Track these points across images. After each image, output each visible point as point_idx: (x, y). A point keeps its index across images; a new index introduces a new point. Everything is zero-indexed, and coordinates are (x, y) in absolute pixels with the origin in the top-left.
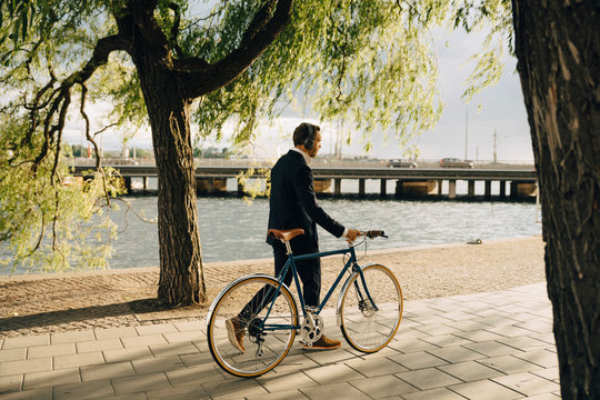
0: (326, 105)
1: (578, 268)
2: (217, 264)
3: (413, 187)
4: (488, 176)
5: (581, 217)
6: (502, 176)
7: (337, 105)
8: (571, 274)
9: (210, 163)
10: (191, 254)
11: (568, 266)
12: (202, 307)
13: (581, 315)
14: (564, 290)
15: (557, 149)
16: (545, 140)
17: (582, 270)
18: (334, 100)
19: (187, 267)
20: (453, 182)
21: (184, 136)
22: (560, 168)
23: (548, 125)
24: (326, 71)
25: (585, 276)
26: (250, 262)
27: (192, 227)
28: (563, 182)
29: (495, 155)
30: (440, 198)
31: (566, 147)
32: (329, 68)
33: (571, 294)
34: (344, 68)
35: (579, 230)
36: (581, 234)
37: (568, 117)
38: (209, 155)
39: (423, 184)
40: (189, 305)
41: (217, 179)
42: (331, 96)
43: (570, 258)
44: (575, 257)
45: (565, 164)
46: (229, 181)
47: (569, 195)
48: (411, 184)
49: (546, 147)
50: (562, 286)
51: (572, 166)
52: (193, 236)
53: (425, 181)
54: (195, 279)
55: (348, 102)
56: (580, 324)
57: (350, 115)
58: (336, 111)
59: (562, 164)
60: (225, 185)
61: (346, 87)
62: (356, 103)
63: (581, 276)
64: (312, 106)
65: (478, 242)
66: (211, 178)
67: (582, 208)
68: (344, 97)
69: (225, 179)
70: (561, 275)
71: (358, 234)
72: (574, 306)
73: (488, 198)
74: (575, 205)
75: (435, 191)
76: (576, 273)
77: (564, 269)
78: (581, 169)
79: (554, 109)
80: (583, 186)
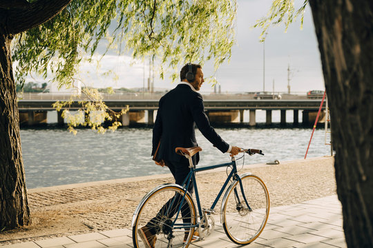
0: (139, 42)
1: (362, 171)
2: (39, 189)
3: (218, 116)
4: (283, 106)
5: (364, 129)
6: (295, 105)
7: (149, 43)
8: (356, 177)
9: (30, 98)
10: (15, 180)
11: (354, 171)
12: (27, 230)
13: (365, 212)
14: (351, 191)
15: (343, 72)
16: (332, 64)
17: (365, 173)
18: (147, 38)
19: (11, 193)
20: (253, 111)
21: (5, 70)
22: (345, 87)
23: (334, 51)
24: (139, 11)
25: (368, 178)
26: (70, 186)
27: (16, 155)
28: (348, 99)
29: (289, 87)
30: (241, 125)
31: (350, 69)
32: (142, 8)
33: (356, 194)
34: (155, 8)
35: (362, 139)
36: (364, 143)
37: (352, 44)
38: (30, 90)
39: (227, 114)
40: (13, 228)
41: (37, 112)
42: (143, 33)
43: (355, 164)
44: (359, 163)
45: (350, 83)
46: (49, 114)
47: (353, 110)
48: (216, 114)
49: (333, 70)
50: (349, 187)
51: (355, 85)
52: (17, 163)
53: (229, 111)
54: (19, 203)
55: (159, 39)
56: (364, 220)
57: (161, 51)
58: (148, 47)
59: (347, 83)
60: (45, 117)
61: (157, 26)
62: (167, 40)
63: (364, 178)
64: (127, 42)
65: (276, 163)
66: (32, 111)
67: (364, 120)
68: (155, 35)
69: (45, 112)
70: (348, 178)
71: (239, 151)
72: (359, 205)
73: (283, 125)
74: (358, 118)
75: (237, 120)
76: (360, 176)
77: (350, 173)
78: (362, 87)
79: (339, 37)
80: (364, 102)
